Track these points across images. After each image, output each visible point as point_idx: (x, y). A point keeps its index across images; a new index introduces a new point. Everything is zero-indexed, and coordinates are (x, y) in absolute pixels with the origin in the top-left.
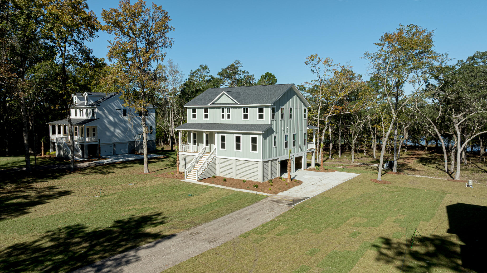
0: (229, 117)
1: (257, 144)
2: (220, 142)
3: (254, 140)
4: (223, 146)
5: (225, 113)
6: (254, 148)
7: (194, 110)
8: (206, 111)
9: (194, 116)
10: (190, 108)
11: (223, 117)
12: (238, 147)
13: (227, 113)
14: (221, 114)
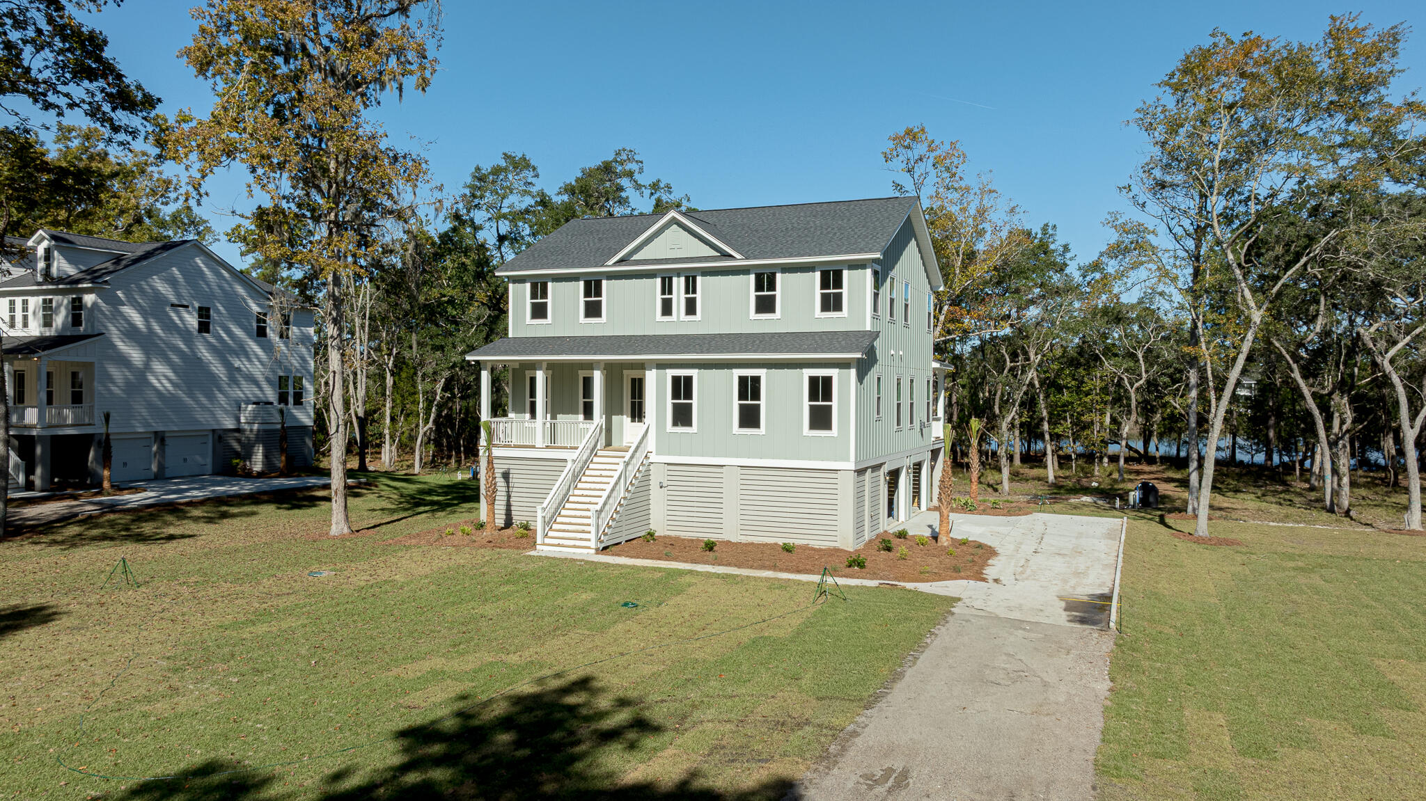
0: (691, 308)
1: (835, 404)
2: (670, 402)
3: (821, 389)
4: (682, 416)
5: (674, 296)
6: (821, 419)
7: (539, 288)
8: (593, 287)
9: (539, 311)
10: (520, 280)
11: (667, 308)
12: (750, 418)
13: (683, 296)
14: (659, 297)
